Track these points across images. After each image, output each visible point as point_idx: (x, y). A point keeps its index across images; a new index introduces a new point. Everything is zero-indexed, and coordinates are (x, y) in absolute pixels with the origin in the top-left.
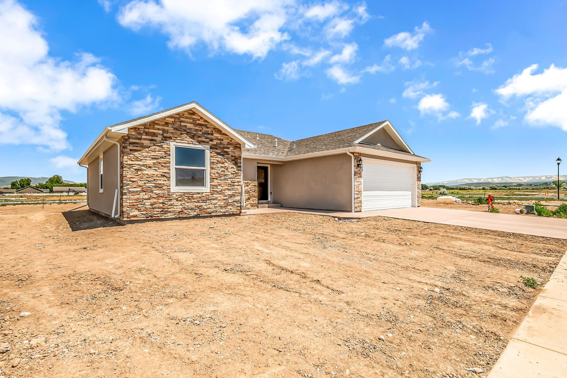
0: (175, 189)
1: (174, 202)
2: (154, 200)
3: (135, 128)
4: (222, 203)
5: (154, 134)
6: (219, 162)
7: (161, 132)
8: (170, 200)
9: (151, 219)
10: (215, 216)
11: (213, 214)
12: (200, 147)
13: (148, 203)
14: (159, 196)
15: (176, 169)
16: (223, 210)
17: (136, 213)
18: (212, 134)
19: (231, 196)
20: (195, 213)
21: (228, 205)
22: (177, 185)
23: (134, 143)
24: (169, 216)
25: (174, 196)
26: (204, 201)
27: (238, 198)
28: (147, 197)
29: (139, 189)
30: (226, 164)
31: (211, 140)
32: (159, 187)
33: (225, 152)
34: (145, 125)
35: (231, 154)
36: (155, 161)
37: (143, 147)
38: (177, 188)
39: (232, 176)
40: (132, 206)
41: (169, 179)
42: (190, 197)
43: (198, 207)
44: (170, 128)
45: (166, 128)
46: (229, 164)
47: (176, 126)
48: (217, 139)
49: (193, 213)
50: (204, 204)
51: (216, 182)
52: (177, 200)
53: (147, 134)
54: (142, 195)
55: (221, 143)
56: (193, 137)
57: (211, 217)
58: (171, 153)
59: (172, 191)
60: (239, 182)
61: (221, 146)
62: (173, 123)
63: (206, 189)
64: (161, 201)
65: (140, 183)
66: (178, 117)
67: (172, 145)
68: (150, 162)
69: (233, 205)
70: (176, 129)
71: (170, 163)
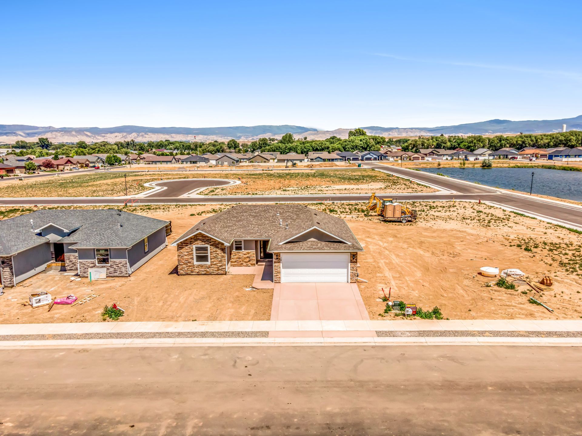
0: (196, 263)
1: (195, 268)
2: (188, 268)
3: (181, 242)
4: (216, 269)
5: (187, 243)
6: (214, 252)
7: (189, 242)
8: (194, 268)
9: (187, 274)
10: (213, 274)
11: (212, 274)
12: (206, 245)
13: (186, 268)
14: (190, 266)
15: (196, 255)
16: (217, 272)
17: (182, 272)
18: (210, 240)
19: (220, 266)
20: (204, 273)
21: (219, 270)
22: (197, 261)
23: (180, 247)
24: (194, 273)
25: (195, 266)
26: (207, 268)
27: (224, 267)
28: (186, 266)
29: (183, 264)
30: (217, 252)
31: (210, 242)
32: (189, 262)
33: (217, 247)
34: (184, 241)
35: (220, 247)
36: (188, 253)
37: (183, 248)
38: (197, 263)
39: (221, 257)
40: (181, 269)
41: (193, 259)
42: (202, 266)
43: (205, 271)
44: (193, 240)
45: (191, 240)
46: (219, 251)
47: (195, 239)
48: (213, 242)
49: (203, 273)
50: (207, 269)
51: (213, 260)
52: (197, 267)
53: (184, 243)
54: (184, 266)
55: (215, 243)
56: (202, 241)
57: (211, 275)
58: (194, 250)
59: (194, 264)
60: (224, 260)
61: (215, 244)
62: (194, 238)
63: (209, 263)
64: (191, 268)
65: (183, 261)
66: (195, 236)
67: (194, 247)
68: (186, 254)
69: (222, 270)
70: (195, 240)
71: (193, 253)
